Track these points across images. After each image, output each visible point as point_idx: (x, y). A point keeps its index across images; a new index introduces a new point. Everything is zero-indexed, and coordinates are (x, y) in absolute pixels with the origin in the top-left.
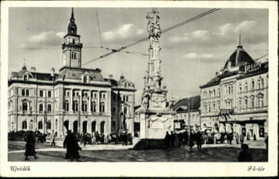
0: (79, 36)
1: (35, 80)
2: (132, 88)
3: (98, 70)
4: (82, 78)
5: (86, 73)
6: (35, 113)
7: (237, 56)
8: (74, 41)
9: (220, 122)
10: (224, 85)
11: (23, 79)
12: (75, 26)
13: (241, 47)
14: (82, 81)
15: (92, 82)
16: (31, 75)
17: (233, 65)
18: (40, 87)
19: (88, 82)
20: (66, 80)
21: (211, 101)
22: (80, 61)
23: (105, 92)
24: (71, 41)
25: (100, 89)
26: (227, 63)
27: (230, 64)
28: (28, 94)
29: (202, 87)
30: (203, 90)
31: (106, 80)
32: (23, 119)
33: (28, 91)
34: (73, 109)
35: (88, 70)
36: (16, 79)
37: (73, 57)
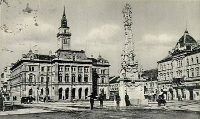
0: (69, 28)
1: (38, 60)
2: (107, 64)
3: (83, 52)
4: (72, 57)
5: (74, 53)
6: (38, 84)
7: (185, 39)
8: (65, 31)
9: (174, 88)
10: (175, 61)
11: (29, 59)
12: (66, 20)
13: (187, 32)
14: (72, 60)
15: (78, 60)
16: (36, 56)
17: (182, 45)
18: (42, 65)
19: (76, 60)
20: (59, 59)
21: (166, 72)
22: (69, 45)
23: (88, 67)
24: (64, 31)
25: (84, 65)
26: (177, 44)
27: (179, 45)
28: (33, 69)
29: (159, 62)
30: (160, 64)
31: (89, 59)
32: (29, 88)
33: (33, 68)
34: (65, 80)
35: (76, 52)
36: (24, 59)
37: (65, 42)
